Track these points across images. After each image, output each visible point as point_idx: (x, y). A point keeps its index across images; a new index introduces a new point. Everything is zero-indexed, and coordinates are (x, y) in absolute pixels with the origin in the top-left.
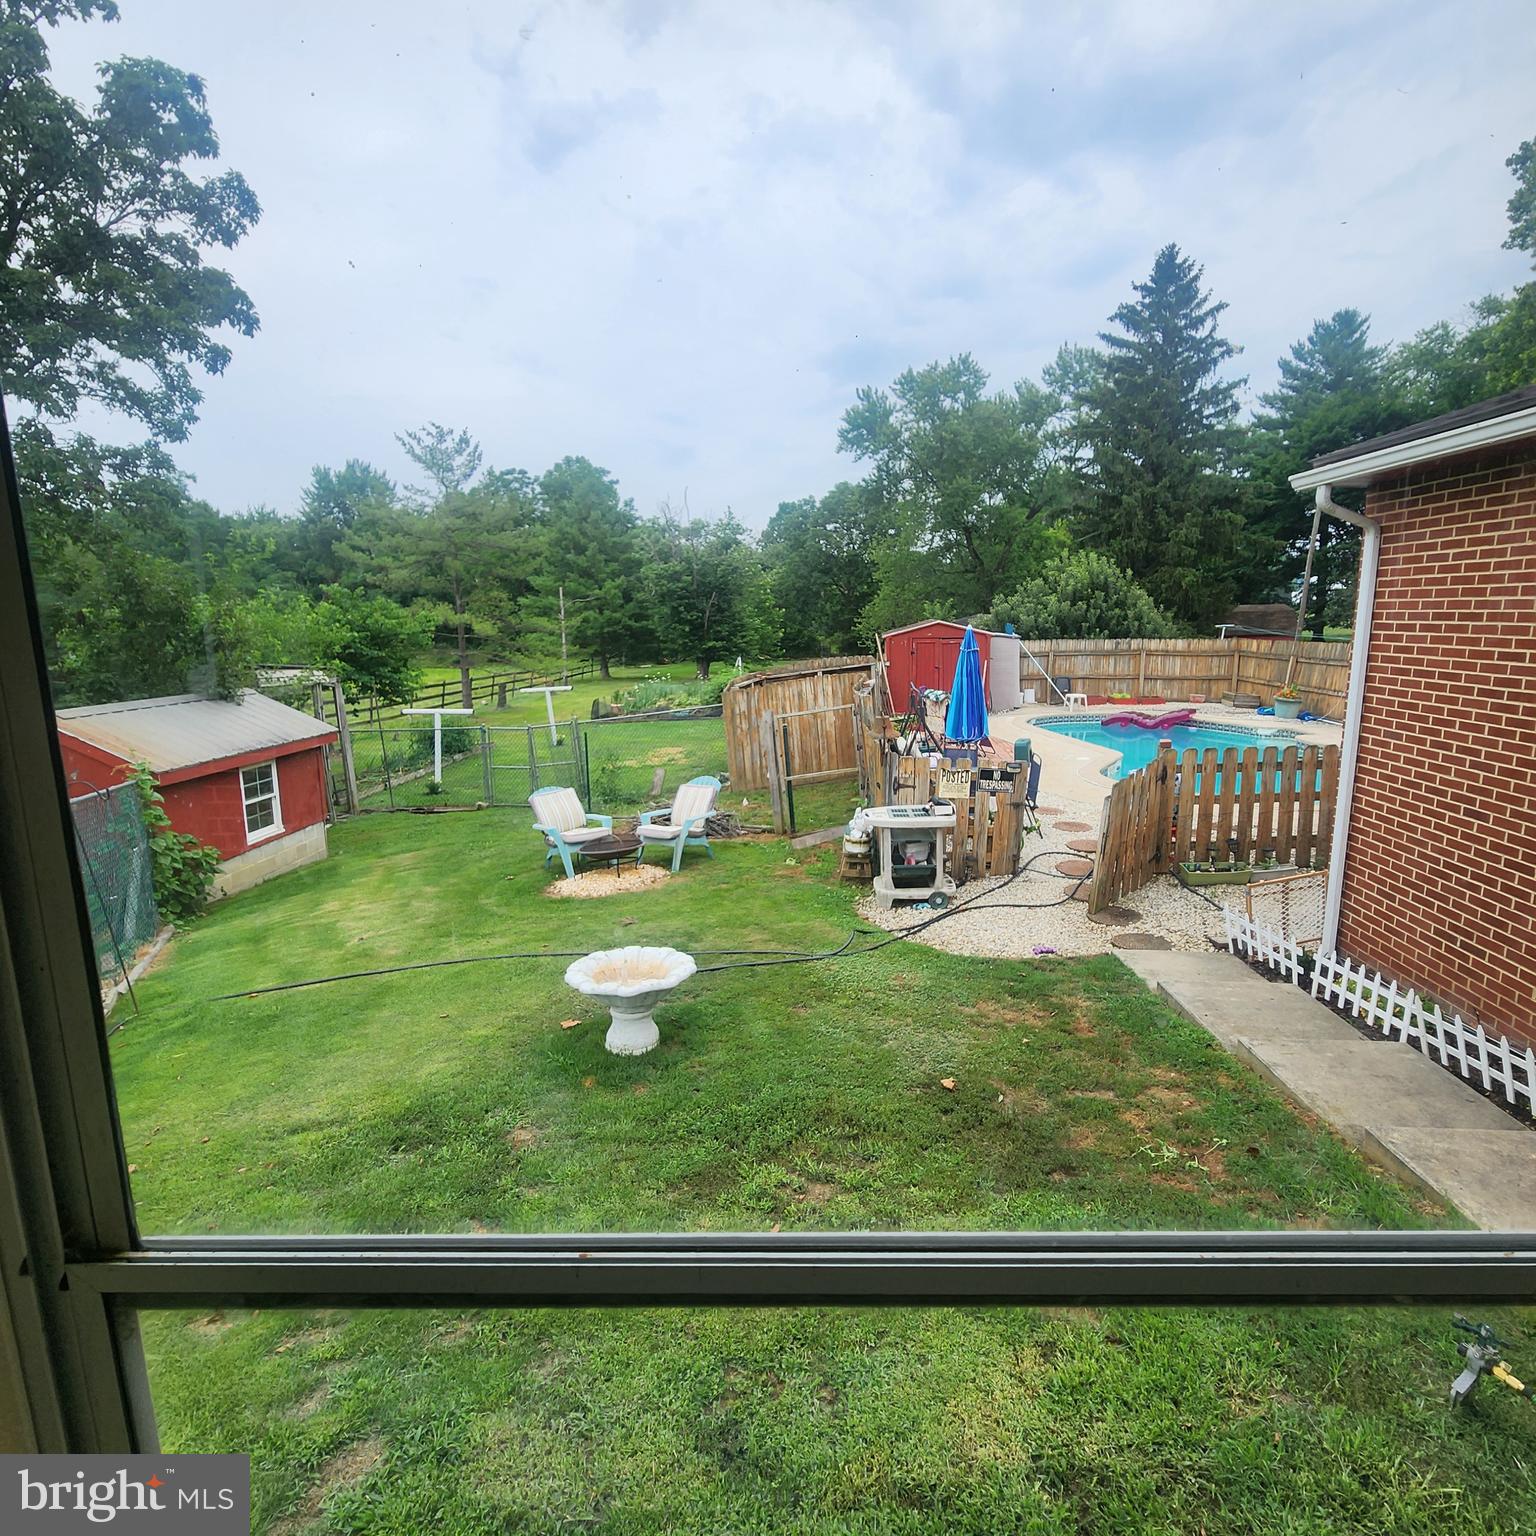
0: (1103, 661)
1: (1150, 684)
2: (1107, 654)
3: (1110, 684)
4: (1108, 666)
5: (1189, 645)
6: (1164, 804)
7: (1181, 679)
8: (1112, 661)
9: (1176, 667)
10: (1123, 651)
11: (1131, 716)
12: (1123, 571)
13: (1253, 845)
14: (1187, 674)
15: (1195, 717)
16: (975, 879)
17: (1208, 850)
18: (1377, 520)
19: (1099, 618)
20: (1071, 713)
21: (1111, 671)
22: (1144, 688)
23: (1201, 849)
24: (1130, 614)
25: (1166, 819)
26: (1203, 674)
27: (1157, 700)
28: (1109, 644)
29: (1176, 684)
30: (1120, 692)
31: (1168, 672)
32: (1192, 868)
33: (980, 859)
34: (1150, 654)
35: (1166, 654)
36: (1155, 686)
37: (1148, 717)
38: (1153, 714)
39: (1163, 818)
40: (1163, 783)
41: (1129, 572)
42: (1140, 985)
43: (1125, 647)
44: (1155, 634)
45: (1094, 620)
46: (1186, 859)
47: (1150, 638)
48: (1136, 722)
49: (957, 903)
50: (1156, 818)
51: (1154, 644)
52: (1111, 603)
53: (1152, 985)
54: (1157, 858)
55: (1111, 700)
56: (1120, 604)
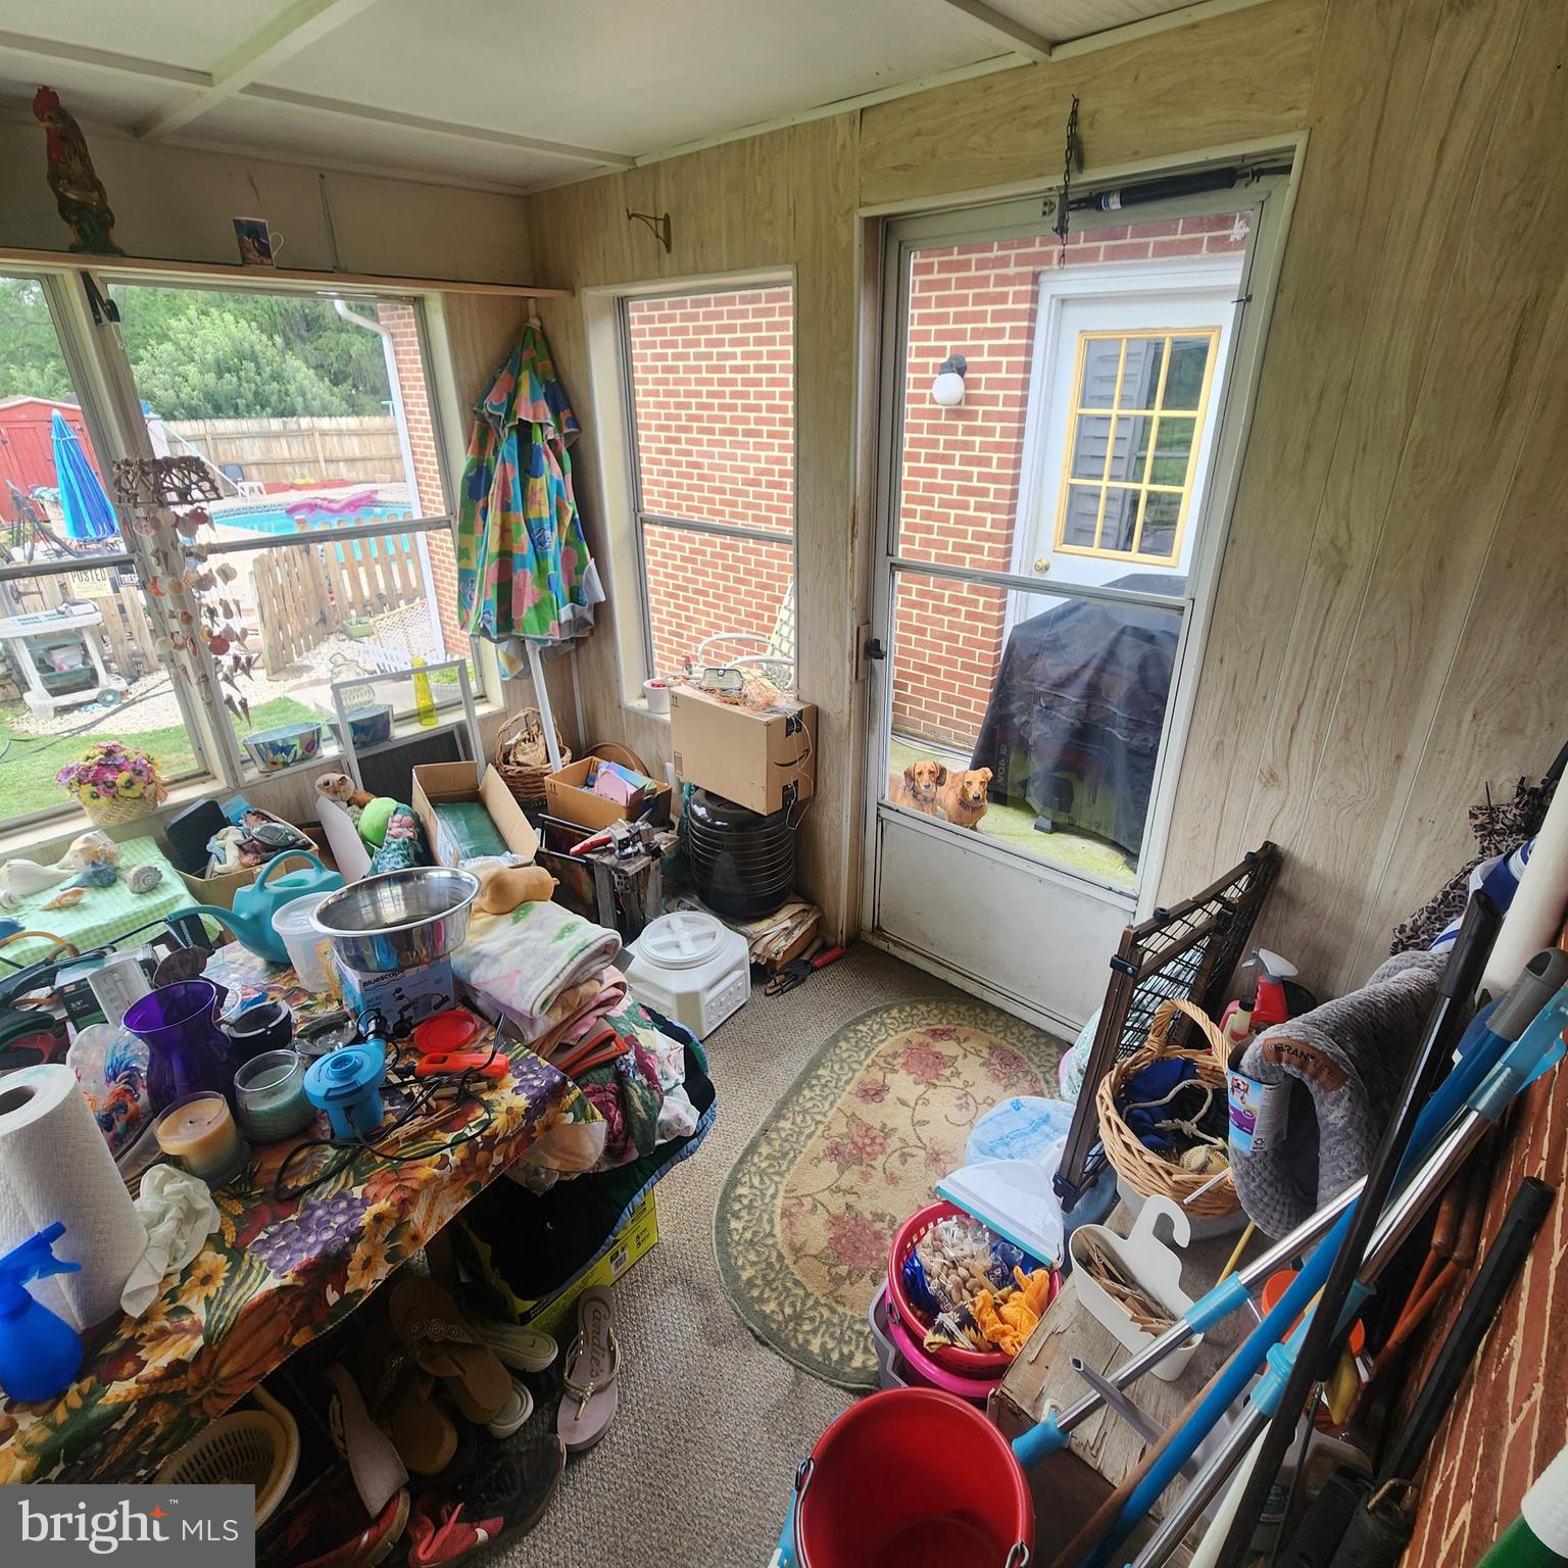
0: (274, 444)
1: (332, 467)
2: (277, 436)
3: (289, 469)
4: (281, 450)
5: (361, 423)
6: (314, 572)
7: (364, 460)
8: (283, 441)
9: (353, 447)
10: (292, 431)
11: (314, 502)
12: (271, 337)
13: (400, 596)
14: (367, 454)
15: (379, 497)
16: (149, 673)
17: (365, 606)
18: (387, 328)
19: (256, 394)
20: (249, 504)
21: (286, 454)
22: (328, 471)
23: (359, 606)
24: (292, 388)
25: (321, 586)
26: (383, 453)
27: (344, 483)
28: (276, 424)
29: (359, 465)
30: (303, 477)
31: (348, 453)
32: (354, 622)
33: (148, 653)
34: (323, 434)
35: (340, 433)
36: (338, 469)
37: (332, 501)
38: (338, 498)
39: (317, 587)
40: (308, 553)
41: (278, 340)
43: (295, 427)
44: (326, 411)
45: (250, 396)
46: (347, 616)
47: (319, 416)
49: (131, 697)
50: (311, 586)
51: (324, 423)
52: (266, 375)
54: (323, 620)
55: (293, 487)
56: (277, 377)
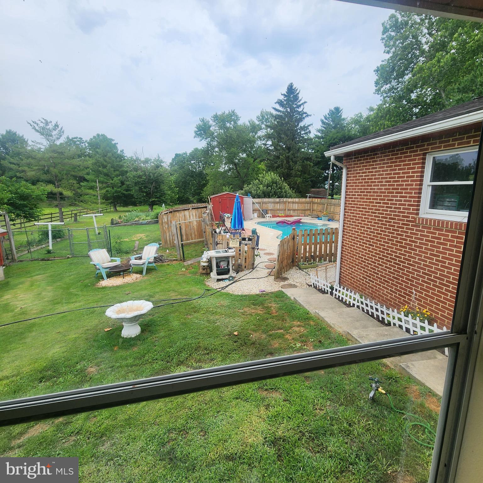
0: (276, 205)
2: (277, 203)
3: (278, 211)
4: (278, 206)
5: (299, 200)
6: (294, 246)
7: (297, 210)
8: (278, 204)
9: (296, 206)
11: (284, 221)
12: (281, 178)
13: (317, 256)
14: (299, 208)
15: (301, 221)
16: (241, 271)
17: (306, 259)
18: (346, 166)
19: (275, 192)
20: (267, 220)
21: (278, 208)
22: (288, 213)
23: (304, 258)
24: (283, 191)
25: (295, 250)
26: (303, 208)
27: (291, 216)
28: (278, 200)
29: (296, 211)
30: (281, 214)
31: (294, 208)
32: (302, 264)
33: (243, 265)
34: (289, 203)
35: (293, 203)
36: (290, 212)
37: (289, 221)
38: (290, 220)
39: (294, 250)
40: (294, 240)
41: (283, 178)
42: (289, 298)
43: (282, 201)
44: (290, 197)
45: (273, 193)
46: (300, 261)
47: (289, 198)
48: (286, 223)
49: (236, 279)
50: (292, 250)
51: (290, 200)
52: (278, 187)
53: (292, 298)
54: (293, 261)
55: (278, 216)
56: (280, 188)
